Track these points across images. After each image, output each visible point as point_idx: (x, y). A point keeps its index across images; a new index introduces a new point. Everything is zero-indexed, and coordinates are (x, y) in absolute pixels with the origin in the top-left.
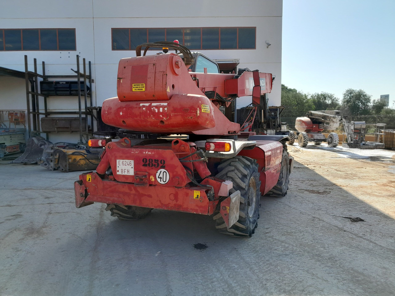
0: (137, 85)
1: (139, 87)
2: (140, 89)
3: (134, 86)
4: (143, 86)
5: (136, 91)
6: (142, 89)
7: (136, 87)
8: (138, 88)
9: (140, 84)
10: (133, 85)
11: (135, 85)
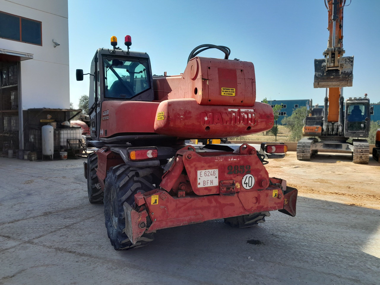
0: (227, 89)
1: (229, 92)
2: (230, 94)
3: (223, 90)
4: (233, 91)
5: (225, 95)
6: (232, 94)
7: (225, 92)
8: (227, 93)
9: (230, 89)
10: (222, 88)
11: (225, 89)
